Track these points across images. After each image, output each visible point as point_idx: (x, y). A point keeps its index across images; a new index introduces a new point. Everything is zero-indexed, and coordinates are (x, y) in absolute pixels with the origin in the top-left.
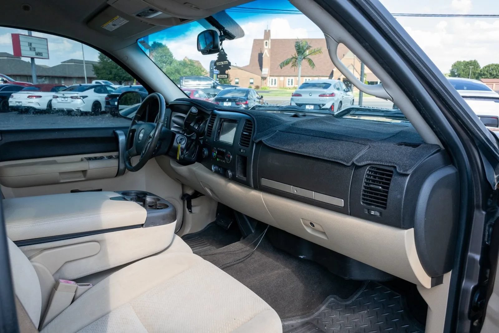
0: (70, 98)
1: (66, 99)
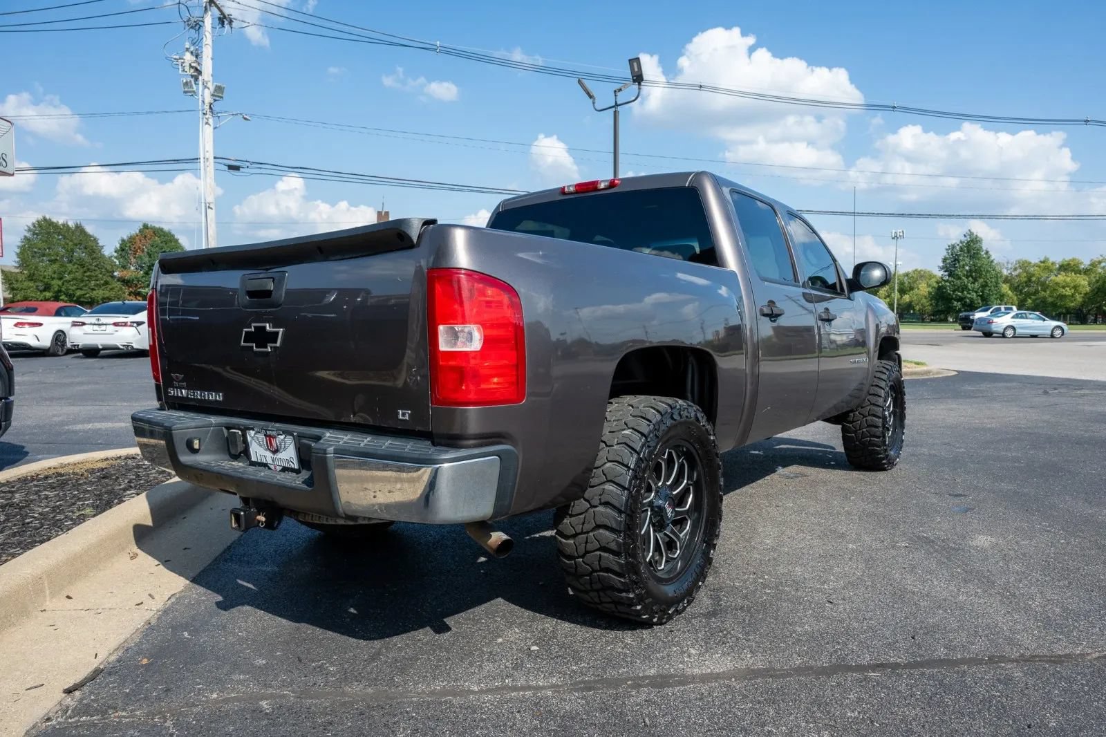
0: (112, 327)
1: (103, 327)
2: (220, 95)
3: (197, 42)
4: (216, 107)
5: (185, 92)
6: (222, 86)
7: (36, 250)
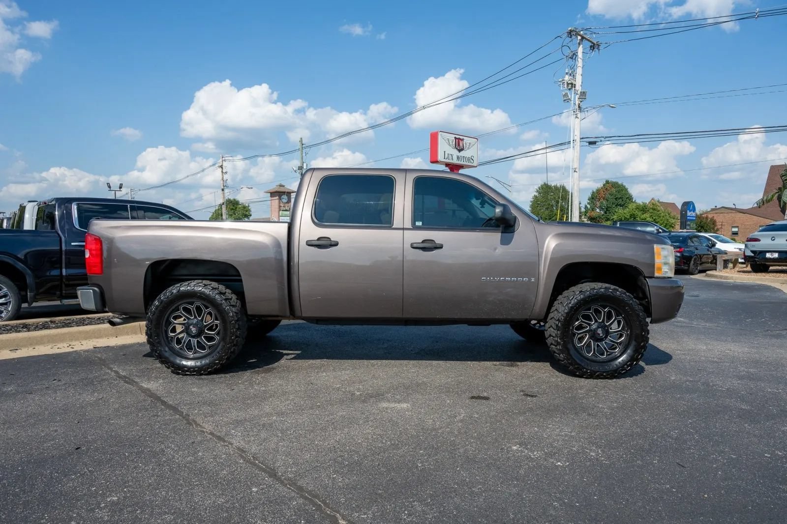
2: (584, 97)
3: (573, 68)
4: (583, 105)
5: (564, 100)
6: (585, 91)
7: (539, 203)
